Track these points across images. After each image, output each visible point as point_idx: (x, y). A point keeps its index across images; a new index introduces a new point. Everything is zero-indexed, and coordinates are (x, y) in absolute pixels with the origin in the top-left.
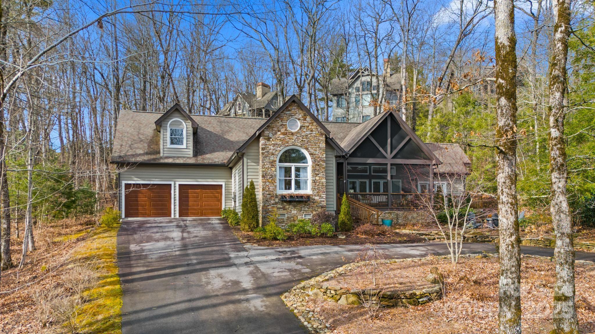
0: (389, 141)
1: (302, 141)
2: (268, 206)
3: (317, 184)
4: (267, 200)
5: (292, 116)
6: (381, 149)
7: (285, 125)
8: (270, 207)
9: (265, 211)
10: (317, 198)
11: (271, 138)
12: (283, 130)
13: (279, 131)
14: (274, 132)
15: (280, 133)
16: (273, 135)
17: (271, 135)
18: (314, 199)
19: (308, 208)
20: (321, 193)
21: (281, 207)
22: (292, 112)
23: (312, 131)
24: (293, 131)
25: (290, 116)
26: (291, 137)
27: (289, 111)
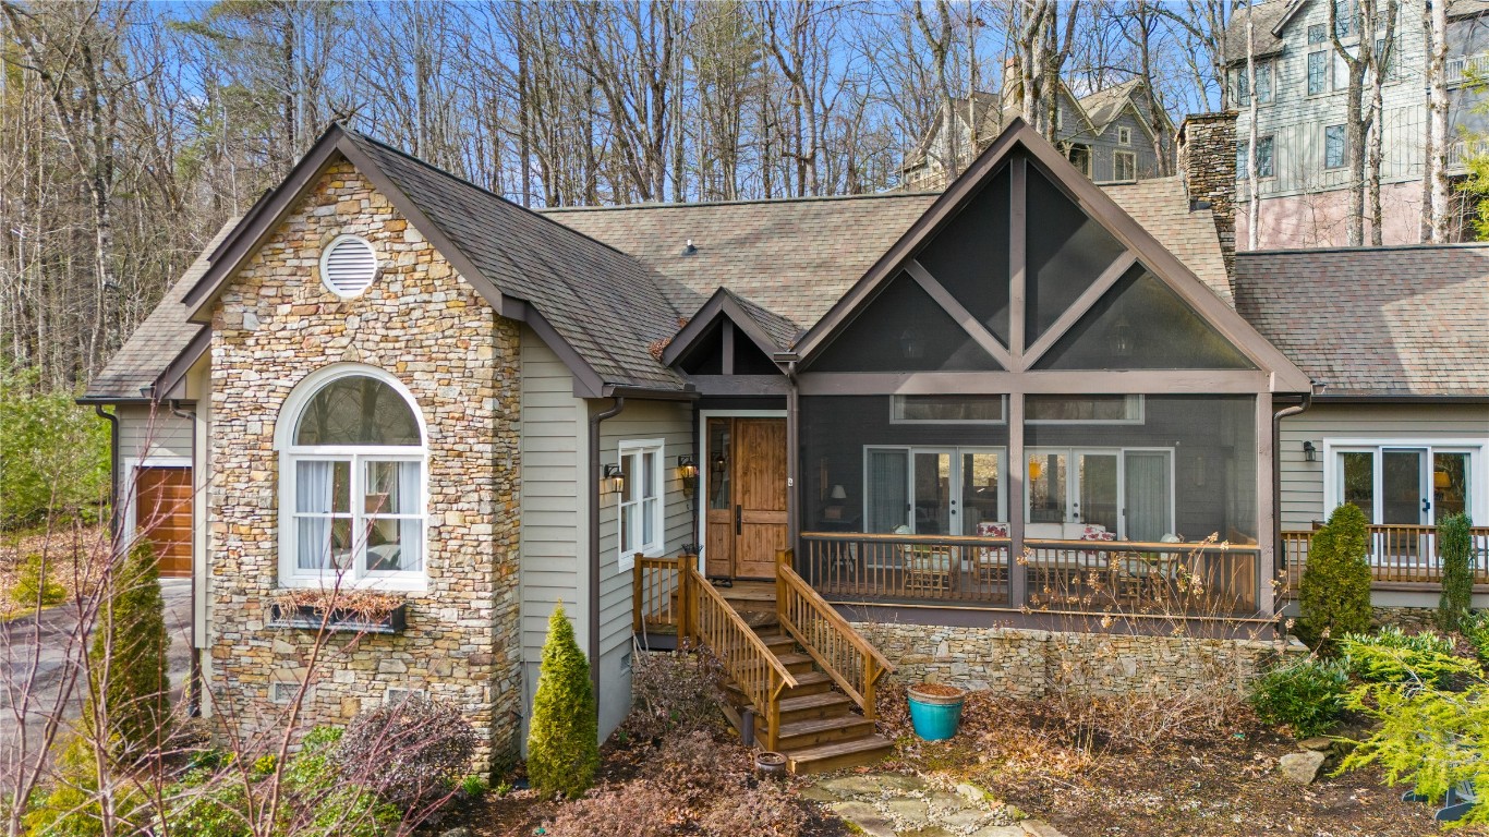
0: (1017, 284)
1: (385, 338)
2: (237, 642)
3: (453, 545)
4: (230, 619)
5: (341, 225)
6: (972, 326)
7: (307, 271)
8: (240, 649)
9: (224, 666)
10: (449, 614)
11: (249, 334)
12: (300, 295)
13: (285, 299)
14: (264, 303)
15: (286, 308)
16: (260, 317)
17: (250, 322)
18: (437, 621)
19: (407, 664)
20: (468, 593)
21: (291, 649)
22: (340, 207)
23: (429, 289)
24: (347, 295)
25: (329, 226)
26: (336, 325)
27: (328, 202)
